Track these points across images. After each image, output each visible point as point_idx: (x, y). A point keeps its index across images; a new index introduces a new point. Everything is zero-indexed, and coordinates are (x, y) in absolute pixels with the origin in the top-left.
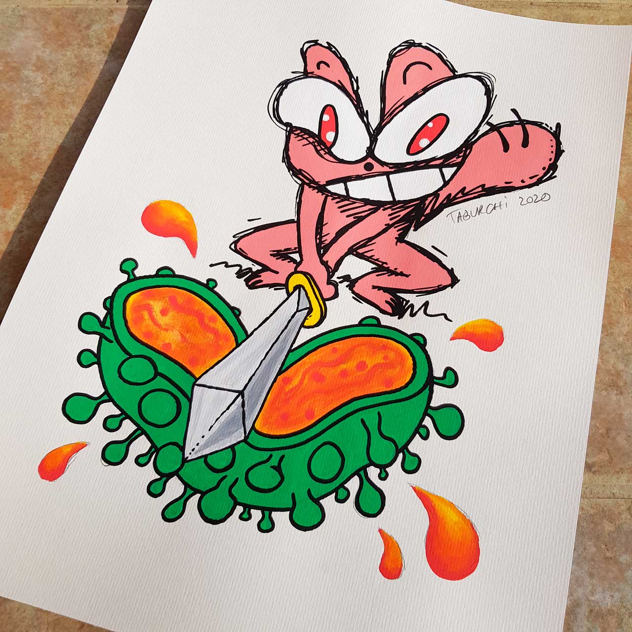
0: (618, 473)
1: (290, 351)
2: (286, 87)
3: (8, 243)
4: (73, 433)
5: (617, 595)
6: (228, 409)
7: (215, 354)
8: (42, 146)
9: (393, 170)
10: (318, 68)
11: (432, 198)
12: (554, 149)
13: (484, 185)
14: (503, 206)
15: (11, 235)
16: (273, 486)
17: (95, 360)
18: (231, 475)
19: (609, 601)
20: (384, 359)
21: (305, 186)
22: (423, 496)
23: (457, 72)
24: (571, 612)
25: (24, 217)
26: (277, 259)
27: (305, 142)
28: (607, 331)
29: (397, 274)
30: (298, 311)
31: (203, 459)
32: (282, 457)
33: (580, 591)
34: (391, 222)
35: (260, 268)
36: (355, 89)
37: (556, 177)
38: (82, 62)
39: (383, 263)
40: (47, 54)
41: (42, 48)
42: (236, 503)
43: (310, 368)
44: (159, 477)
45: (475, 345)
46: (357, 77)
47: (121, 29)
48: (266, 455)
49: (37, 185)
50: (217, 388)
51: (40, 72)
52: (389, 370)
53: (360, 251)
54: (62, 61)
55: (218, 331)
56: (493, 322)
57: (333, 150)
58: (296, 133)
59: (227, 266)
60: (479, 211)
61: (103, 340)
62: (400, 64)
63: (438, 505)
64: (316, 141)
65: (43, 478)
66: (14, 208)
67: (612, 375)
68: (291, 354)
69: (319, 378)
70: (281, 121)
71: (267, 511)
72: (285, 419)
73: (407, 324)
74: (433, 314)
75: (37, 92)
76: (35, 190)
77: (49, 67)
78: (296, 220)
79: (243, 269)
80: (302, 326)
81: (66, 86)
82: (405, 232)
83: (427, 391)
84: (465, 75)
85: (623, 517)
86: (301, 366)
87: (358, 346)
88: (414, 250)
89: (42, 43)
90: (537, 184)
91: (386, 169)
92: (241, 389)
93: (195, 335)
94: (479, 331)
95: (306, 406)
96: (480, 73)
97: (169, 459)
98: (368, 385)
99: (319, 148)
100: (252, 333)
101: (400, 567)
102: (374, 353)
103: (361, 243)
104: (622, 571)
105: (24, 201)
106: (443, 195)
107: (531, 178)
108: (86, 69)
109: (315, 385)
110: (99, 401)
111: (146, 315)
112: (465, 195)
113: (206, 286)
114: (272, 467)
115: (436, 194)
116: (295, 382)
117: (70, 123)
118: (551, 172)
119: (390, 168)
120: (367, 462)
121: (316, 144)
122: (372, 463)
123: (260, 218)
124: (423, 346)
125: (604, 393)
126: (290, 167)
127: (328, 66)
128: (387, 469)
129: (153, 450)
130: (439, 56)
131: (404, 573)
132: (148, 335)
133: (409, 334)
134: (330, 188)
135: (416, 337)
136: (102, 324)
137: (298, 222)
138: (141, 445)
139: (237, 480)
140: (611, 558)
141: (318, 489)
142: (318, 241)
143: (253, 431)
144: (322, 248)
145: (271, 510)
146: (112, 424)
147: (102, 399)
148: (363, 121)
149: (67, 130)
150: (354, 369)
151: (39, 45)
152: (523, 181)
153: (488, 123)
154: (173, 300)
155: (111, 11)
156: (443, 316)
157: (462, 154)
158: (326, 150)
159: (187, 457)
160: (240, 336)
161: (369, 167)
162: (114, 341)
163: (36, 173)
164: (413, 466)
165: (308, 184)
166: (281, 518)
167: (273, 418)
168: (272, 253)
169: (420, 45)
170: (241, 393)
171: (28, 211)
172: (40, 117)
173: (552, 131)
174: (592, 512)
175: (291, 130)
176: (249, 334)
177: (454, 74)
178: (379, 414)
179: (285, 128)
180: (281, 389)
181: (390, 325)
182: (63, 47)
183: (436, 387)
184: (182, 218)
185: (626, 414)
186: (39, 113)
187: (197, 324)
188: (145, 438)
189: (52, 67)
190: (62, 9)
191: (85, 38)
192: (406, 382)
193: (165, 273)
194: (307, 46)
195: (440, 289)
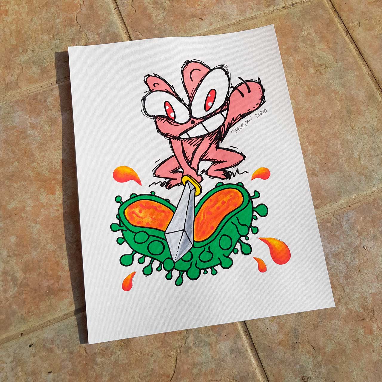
0: (326, 205)
1: (195, 207)
2: (145, 100)
3: (62, 209)
4: (129, 270)
5: (340, 246)
6: (182, 238)
7: (167, 221)
8: (54, 163)
9: (203, 120)
10: (155, 87)
12: (261, 89)
13: (240, 114)
15: (62, 205)
16: (210, 258)
17: (124, 240)
18: (194, 260)
19: (337, 249)
20: (230, 197)
21: (171, 139)
22: (263, 240)
23: (211, 68)
24: (327, 258)
25: (63, 195)
26: (174, 174)
27: (163, 121)
28: (305, 155)
29: (222, 162)
30: (191, 191)
31: (181, 259)
32: (209, 247)
33: (327, 250)
34: (211, 142)
35: (169, 180)
36: (174, 91)
37: (266, 101)
38: (51, 118)
39: (215, 160)
40: (33, 120)
41: (30, 118)
42: (200, 270)
43: (205, 211)
44: (168, 272)
45: (261, 179)
48: (203, 248)
49: (62, 180)
50: (174, 232)
51: (35, 130)
52: (234, 200)
53: (204, 158)
54: (42, 121)
55: (164, 211)
56: (264, 168)
57: (176, 120)
58: (158, 118)
59: (156, 184)
61: (123, 232)
62: (187, 72)
63: (270, 241)
64: (168, 119)
65: (125, 291)
66: (57, 193)
67: (312, 170)
68: (195, 208)
69: (209, 213)
70: (149, 116)
71: (212, 267)
72: (204, 233)
73: (234, 180)
74: (241, 173)
75: (39, 139)
76: (62, 183)
77: (38, 126)
78: (174, 155)
79: (162, 182)
80: (195, 196)
81: (50, 132)
82: (218, 144)
83: (250, 202)
84: (214, 69)
85: (332, 219)
86: (201, 211)
87: (219, 195)
88: (224, 150)
89: (28, 115)
90: (260, 107)
91: (200, 121)
92: (183, 229)
93: (156, 216)
94: (261, 173)
95: (209, 225)
96: (220, 65)
97: (169, 264)
98: (228, 209)
99: (170, 122)
101: (265, 267)
102: (226, 196)
103: (203, 155)
104: (338, 238)
105: (60, 189)
106: (226, 124)
107: (257, 105)
108: (54, 121)
109: (209, 216)
110: (133, 254)
111: (134, 215)
112: (235, 121)
113: (151, 195)
114: (207, 252)
115: (223, 124)
116: (202, 218)
118: (263, 100)
119: (201, 120)
120: (239, 236)
122: (241, 236)
123: (160, 160)
124: (242, 186)
125: (311, 178)
126: (162, 134)
127: (158, 84)
128: (247, 236)
129: (161, 263)
130: (201, 63)
131: (267, 268)
132: (139, 222)
133: (236, 184)
134: (182, 137)
135: (239, 184)
136: (120, 225)
137: (175, 155)
138: (156, 264)
139: (197, 262)
140: (333, 235)
141: (226, 253)
142: (186, 160)
143: (194, 242)
144: (189, 163)
145: (213, 267)
146: (141, 261)
147: (133, 253)
148: (182, 103)
149: (61, 152)
150: (221, 205)
151: (27, 117)
152: (254, 107)
153: (232, 87)
154: (141, 205)
155: (51, 90)
156: (245, 172)
157: (227, 104)
158: (173, 121)
159: (175, 261)
160: (173, 209)
161: (193, 122)
162: (127, 230)
163: (58, 175)
164: (256, 231)
165: (172, 139)
166: (218, 268)
167: (199, 234)
168: (171, 172)
169: (191, 61)
171: (64, 192)
172: (46, 150)
173: (257, 82)
174: (322, 222)
175: (155, 118)
176: (176, 207)
178: (237, 218)
179: (152, 118)
180: (198, 223)
181: (227, 183)
182: (39, 115)
183: (253, 200)
184: (129, 171)
185: (321, 183)
186: (45, 149)
187: (155, 211)
188: (156, 261)
189: (39, 125)
190: (28, 97)
191: (47, 107)
192: (242, 202)
193: (133, 196)
194: (146, 78)
195: (240, 162)
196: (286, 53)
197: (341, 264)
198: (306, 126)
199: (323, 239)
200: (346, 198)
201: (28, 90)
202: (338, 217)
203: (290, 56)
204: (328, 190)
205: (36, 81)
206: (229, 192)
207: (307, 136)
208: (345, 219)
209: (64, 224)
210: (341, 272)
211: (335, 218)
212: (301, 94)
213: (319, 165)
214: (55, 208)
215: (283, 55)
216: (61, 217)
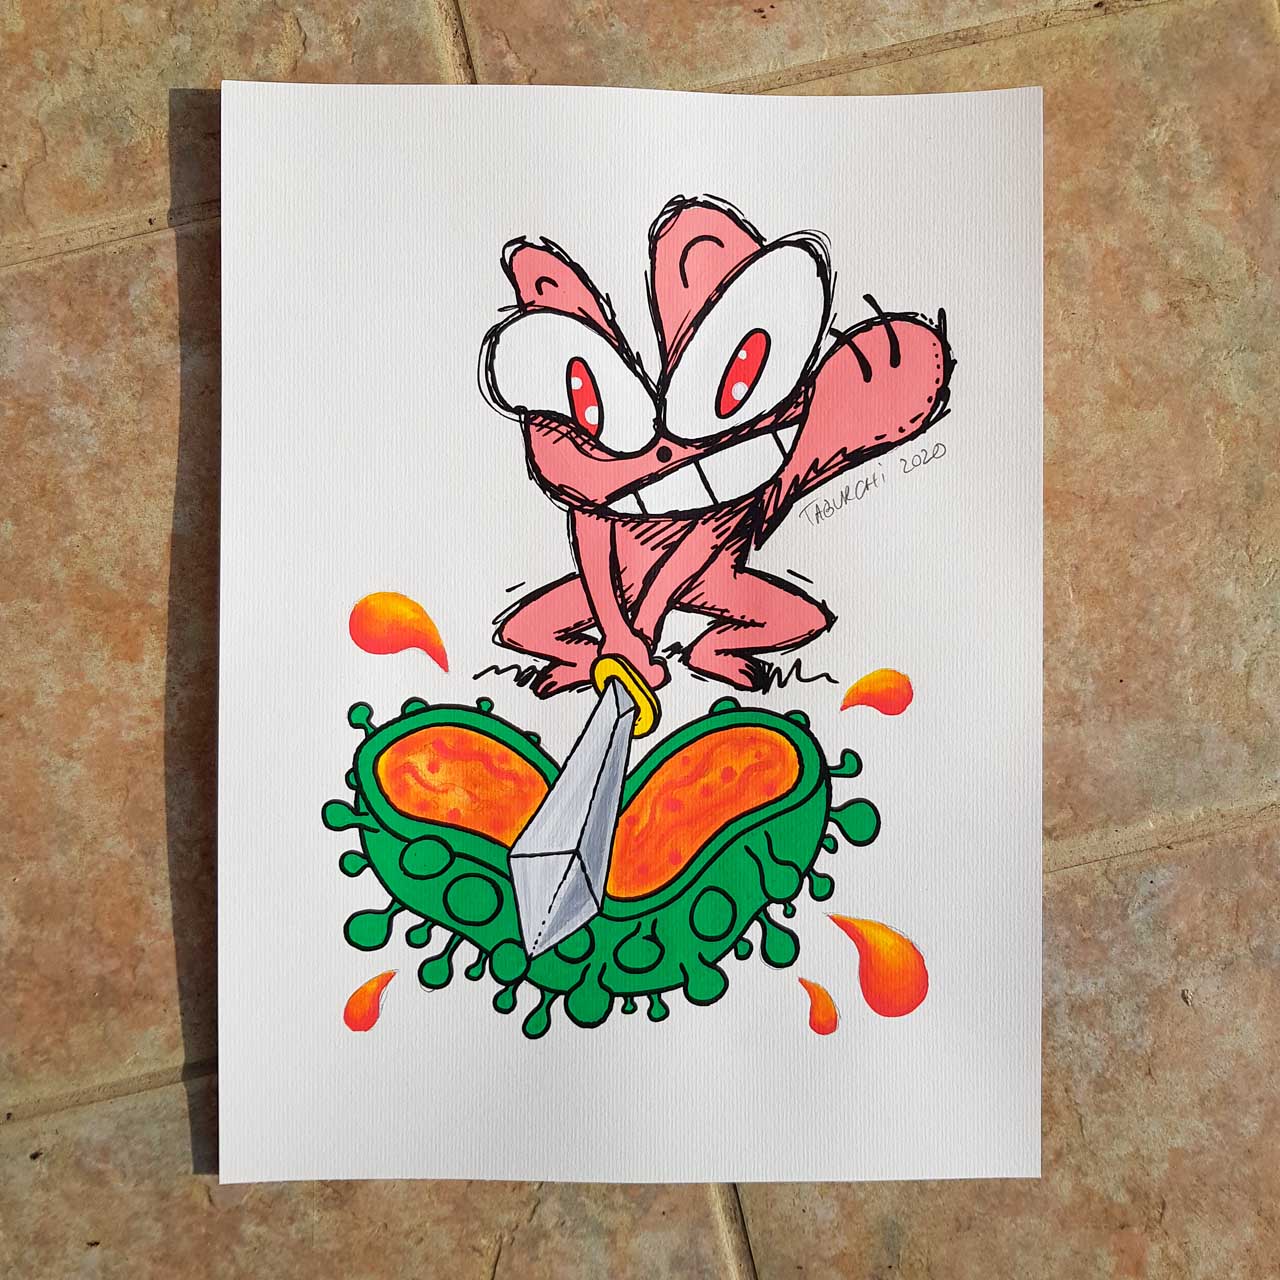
0: (1086, 831)
1: (626, 778)
2: (497, 341)
3: (163, 717)
4: (371, 965)
5: (1101, 981)
6: (565, 878)
7: (523, 812)
8: (143, 544)
9: (702, 451)
10: (540, 292)
11: (771, 488)
12: (940, 360)
13: (845, 449)
14: (879, 481)
15: (162, 704)
16: (653, 962)
17: (365, 862)
18: (596, 961)
19: (1092, 990)
21: (576, 511)
22: (844, 924)
23: (765, 240)
24: (1049, 1013)
25: (169, 670)
26: (567, 643)
27: (555, 435)
29: (746, 625)
30: (620, 716)
31: (553, 950)
32: (655, 923)
33: (1057, 987)
34: (719, 542)
35: (547, 663)
36: (610, 318)
37: (949, 411)
38: (142, 368)
39: (723, 611)
40: (76, 366)
41: (63, 357)
42: (613, 995)
43: (660, 794)
44: (504, 987)
45: (875, 710)
46: (607, 295)
47: (182, 285)
48: (632, 925)
49: (166, 612)
50: (542, 855)
51: (80, 404)
52: (766, 772)
53: (685, 600)
54: (108, 376)
55: (517, 774)
56: (894, 671)
57: (603, 439)
58: (537, 421)
59: (498, 672)
60: (845, 498)
61: (366, 832)
63: (866, 931)
64: (573, 430)
65: (354, 1030)
66: (147, 659)
67: (1066, 699)
68: (627, 782)
69: (675, 805)
70: (506, 407)
71: (654, 994)
72: (644, 872)
73: (777, 700)
74: (810, 677)
75: (93, 444)
76: (166, 621)
77: (91, 392)
78: (577, 573)
79: (523, 670)
80: (632, 736)
81: (134, 421)
82: (742, 555)
83: (823, 787)
84: (779, 244)
85: (1099, 884)
86: (646, 796)
87: (719, 745)
88: (763, 581)
89: (59, 344)
90: (922, 430)
91: (692, 451)
92: (574, 847)
93: (487, 788)
94: (878, 688)
95: (667, 848)
96: (802, 232)
97: (509, 962)
98: (743, 798)
99: (579, 441)
100: (565, 765)
101: (834, 1017)
102: (741, 752)
103: (684, 587)
104: (1104, 951)
105: (157, 644)
106: (786, 479)
107: (913, 421)
108: (154, 379)
109: (671, 817)
110: (390, 913)
111: (410, 779)
112: (820, 473)
113: (478, 710)
114: (644, 938)
115: (776, 481)
116: (645, 820)
117: (170, 491)
118: (942, 403)
119: (698, 448)
120: (764, 900)
121: (573, 435)
122: (772, 900)
123: (523, 583)
124: (805, 727)
125: (1057, 728)
126: (545, 485)
127: (556, 285)
128: (792, 902)
129: (484, 955)
130: (730, 214)
131: (840, 1022)
132: (424, 806)
133: (783, 714)
134: (615, 506)
135: (793, 717)
136: (356, 811)
137: (582, 575)
138: (466, 954)
139: (604, 967)
140: (1089, 938)
141: (710, 951)
142: (619, 600)
143: (606, 898)
144: (630, 611)
146: (416, 937)
147: (393, 909)
148: (636, 374)
149: (171, 504)
150: (719, 781)
151: (55, 349)
152: (901, 430)
153: (833, 332)
154: (439, 745)
155: (150, 248)
156: (824, 678)
157: (801, 400)
158: (591, 442)
159: (532, 954)
160: (550, 773)
161: (664, 455)
162: (381, 829)
163: (154, 592)
164: (824, 890)
165: (580, 509)
166: (674, 999)
167: (628, 875)
168: (557, 635)
169: (694, 202)
170: (576, 853)
171: (171, 658)
172: (117, 492)
173: (933, 326)
174: (1059, 888)
175: (529, 418)
176: (561, 766)
177: (761, 245)
178: (766, 834)
179: (517, 417)
180: (628, 835)
181: (754, 706)
182: (97, 346)
183: (833, 780)
184: (411, 615)
185: (1088, 750)
186: (113, 484)
187: (485, 771)
188: (468, 943)
189: (94, 389)
190: (62, 267)
191: (127, 316)
192: (794, 781)
193: (414, 708)
194: (509, 251)
195: (814, 635)
196: (1068, 215)
197: (1092, 1043)
198: (1079, 527)
199: (1052, 947)
200: (1163, 818)
201: (61, 235)
202: (1121, 879)
203: (1080, 227)
204: (1110, 779)
205: (94, 204)
206: (753, 740)
207: (1077, 568)
208: (1144, 889)
209: (166, 773)
210: (1086, 1067)
211: (1110, 881)
212: (1090, 395)
213: (1094, 683)
214: (138, 712)
215: (1055, 221)
216: (158, 748)
